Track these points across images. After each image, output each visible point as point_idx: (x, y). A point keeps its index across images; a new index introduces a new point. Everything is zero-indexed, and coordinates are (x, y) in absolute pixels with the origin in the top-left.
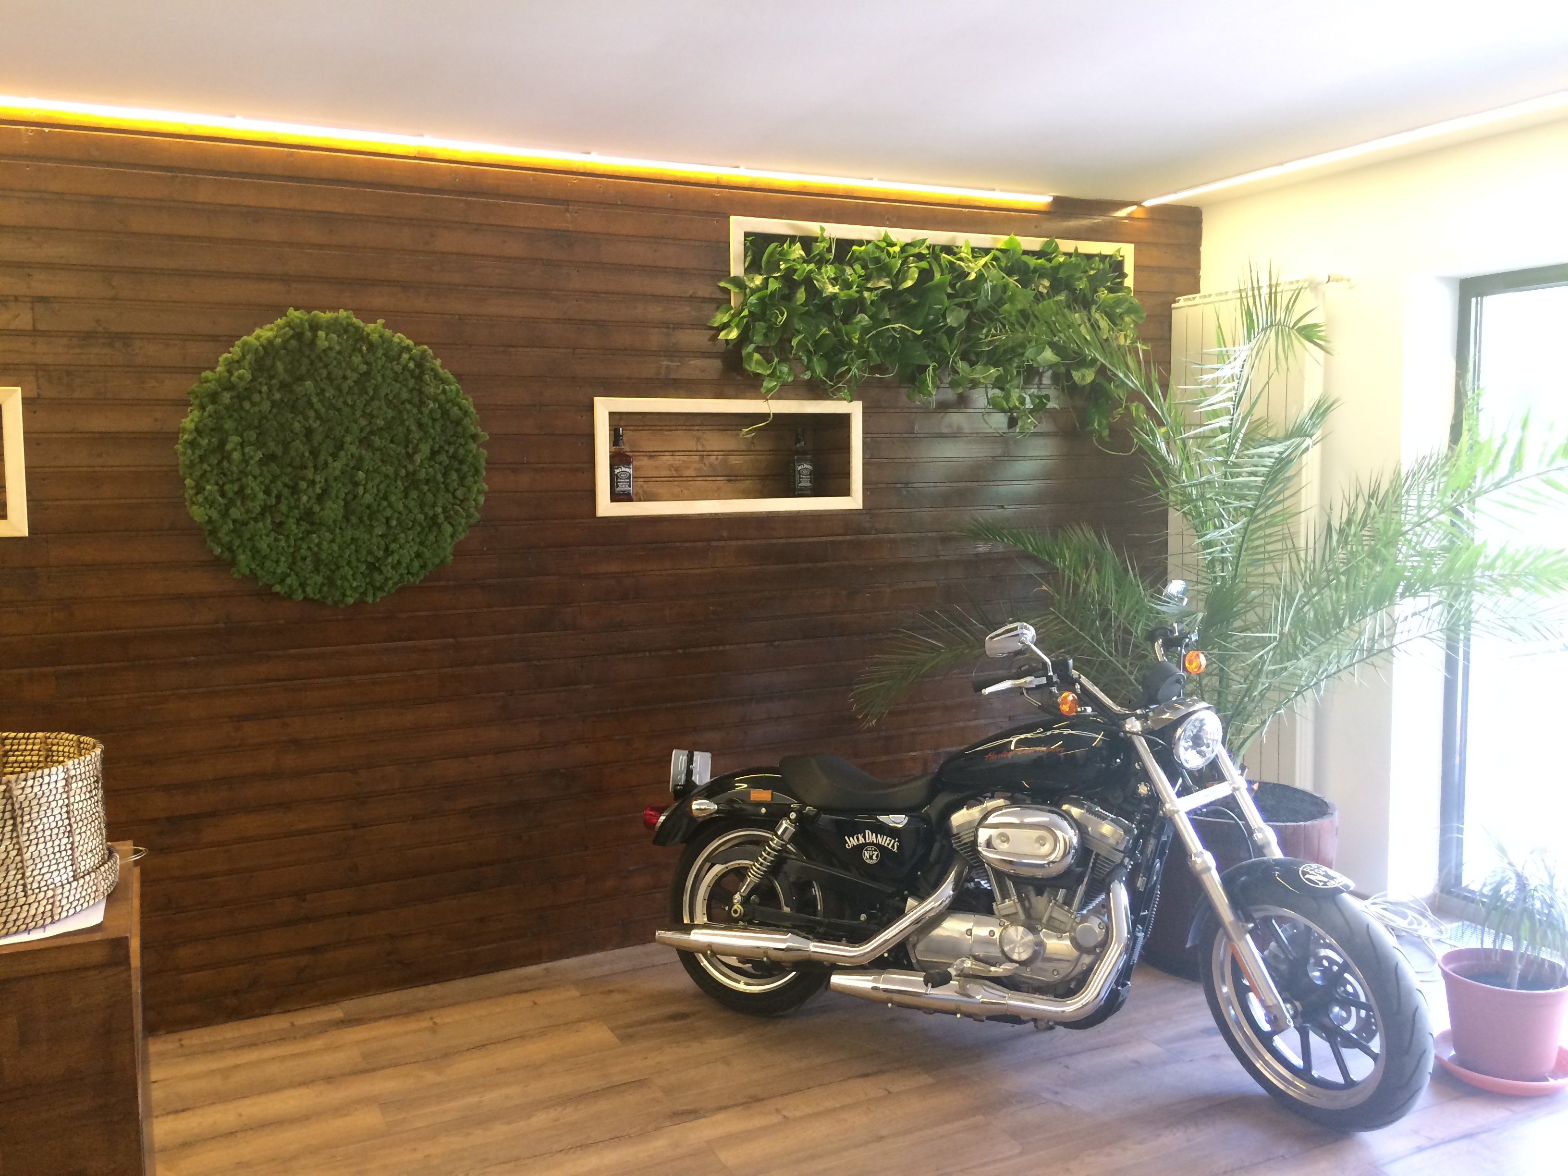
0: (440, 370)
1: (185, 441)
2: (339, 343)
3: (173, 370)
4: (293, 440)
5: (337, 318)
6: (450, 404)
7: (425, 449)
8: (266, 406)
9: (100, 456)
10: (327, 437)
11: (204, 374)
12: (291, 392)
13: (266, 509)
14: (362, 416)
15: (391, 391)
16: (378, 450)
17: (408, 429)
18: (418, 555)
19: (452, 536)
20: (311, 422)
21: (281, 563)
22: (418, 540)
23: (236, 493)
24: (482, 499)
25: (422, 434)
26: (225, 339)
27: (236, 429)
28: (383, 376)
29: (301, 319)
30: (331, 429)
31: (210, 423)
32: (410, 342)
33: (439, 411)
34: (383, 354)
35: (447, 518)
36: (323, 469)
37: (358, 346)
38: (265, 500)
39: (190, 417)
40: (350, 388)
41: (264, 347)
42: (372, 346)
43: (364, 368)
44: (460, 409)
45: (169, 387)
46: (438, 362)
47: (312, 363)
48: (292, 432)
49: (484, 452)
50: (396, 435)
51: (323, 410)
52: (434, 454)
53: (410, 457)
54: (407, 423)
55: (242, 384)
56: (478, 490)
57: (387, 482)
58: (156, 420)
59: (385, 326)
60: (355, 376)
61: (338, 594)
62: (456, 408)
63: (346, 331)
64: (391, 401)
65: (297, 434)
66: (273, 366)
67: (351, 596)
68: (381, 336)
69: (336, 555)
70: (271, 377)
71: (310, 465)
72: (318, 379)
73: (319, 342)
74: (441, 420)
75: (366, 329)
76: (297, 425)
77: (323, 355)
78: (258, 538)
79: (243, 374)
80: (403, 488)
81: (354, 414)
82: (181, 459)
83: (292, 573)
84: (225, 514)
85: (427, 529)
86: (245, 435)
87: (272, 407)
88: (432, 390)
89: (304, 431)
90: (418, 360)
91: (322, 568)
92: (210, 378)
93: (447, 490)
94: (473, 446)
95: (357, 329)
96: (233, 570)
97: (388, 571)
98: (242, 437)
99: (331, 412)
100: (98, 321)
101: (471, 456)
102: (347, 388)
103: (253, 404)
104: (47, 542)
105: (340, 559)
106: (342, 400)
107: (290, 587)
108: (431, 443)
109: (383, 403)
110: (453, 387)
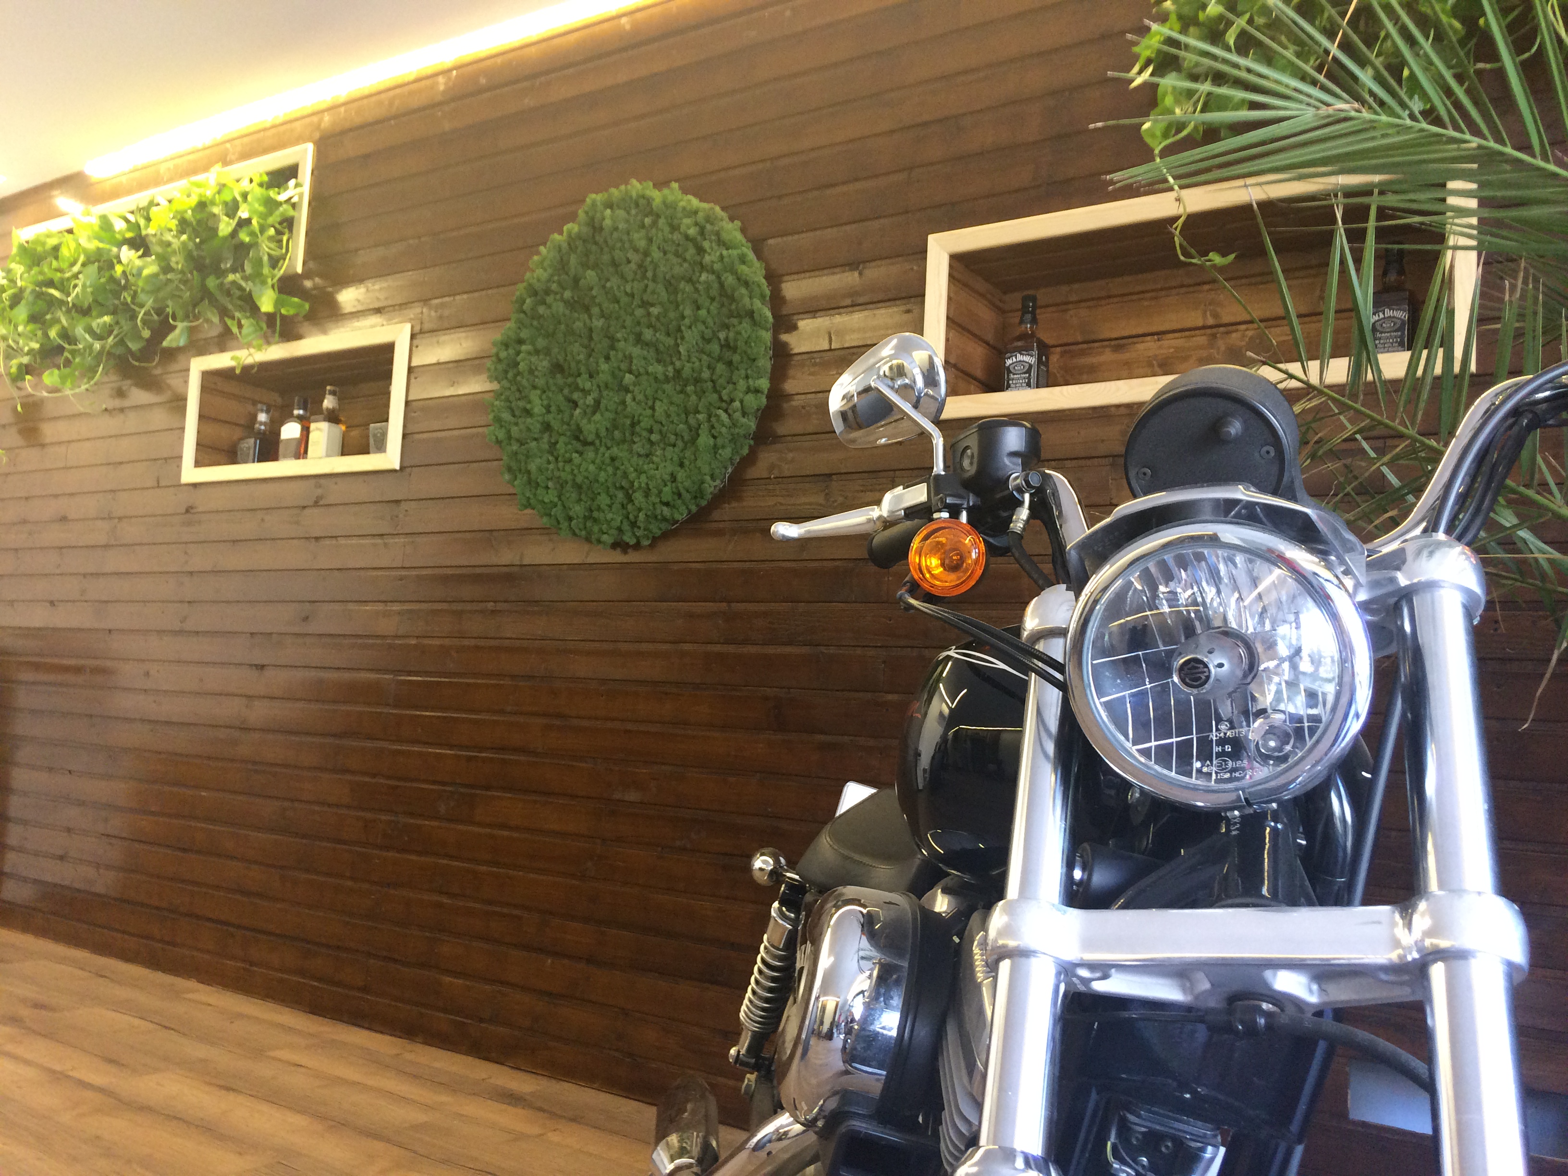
2: (627, 221)
6: (728, 274)
7: (691, 336)
12: (580, 287)
16: (650, 345)
18: (673, 478)
20: (593, 320)
21: (550, 491)
22: (675, 459)
28: (663, 252)
29: (596, 202)
30: (608, 326)
32: (697, 203)
33: (716, 285)
34: (666, 224)
35: (711, 428)
36: (595, 375)
37: (644, 220)
38: (544, 417)
42: (655, 216)
43: (645, 245)
44: (739, 279)
47: (600, 249)
48: (576, 334)
52: (705, 343)
53: (678, 349)
54: (681, 308)
57: (657, 386)
60: (635, 257)
63: (637, 205)
66: (568, 261)
70: (565, 274)
72: (604, 267)
73: (606, 223)
77: (608, 237)
79: (543, 275)
81: (631, 304)
86: (536, 342)
88: (709, 257)
90: (702, 221)
91: (583, 497)
93: (715, 390)
95: (648, 200)
97: (638, 497)
98: (534, 346)
99: (611, 306)
104: (411, 474)
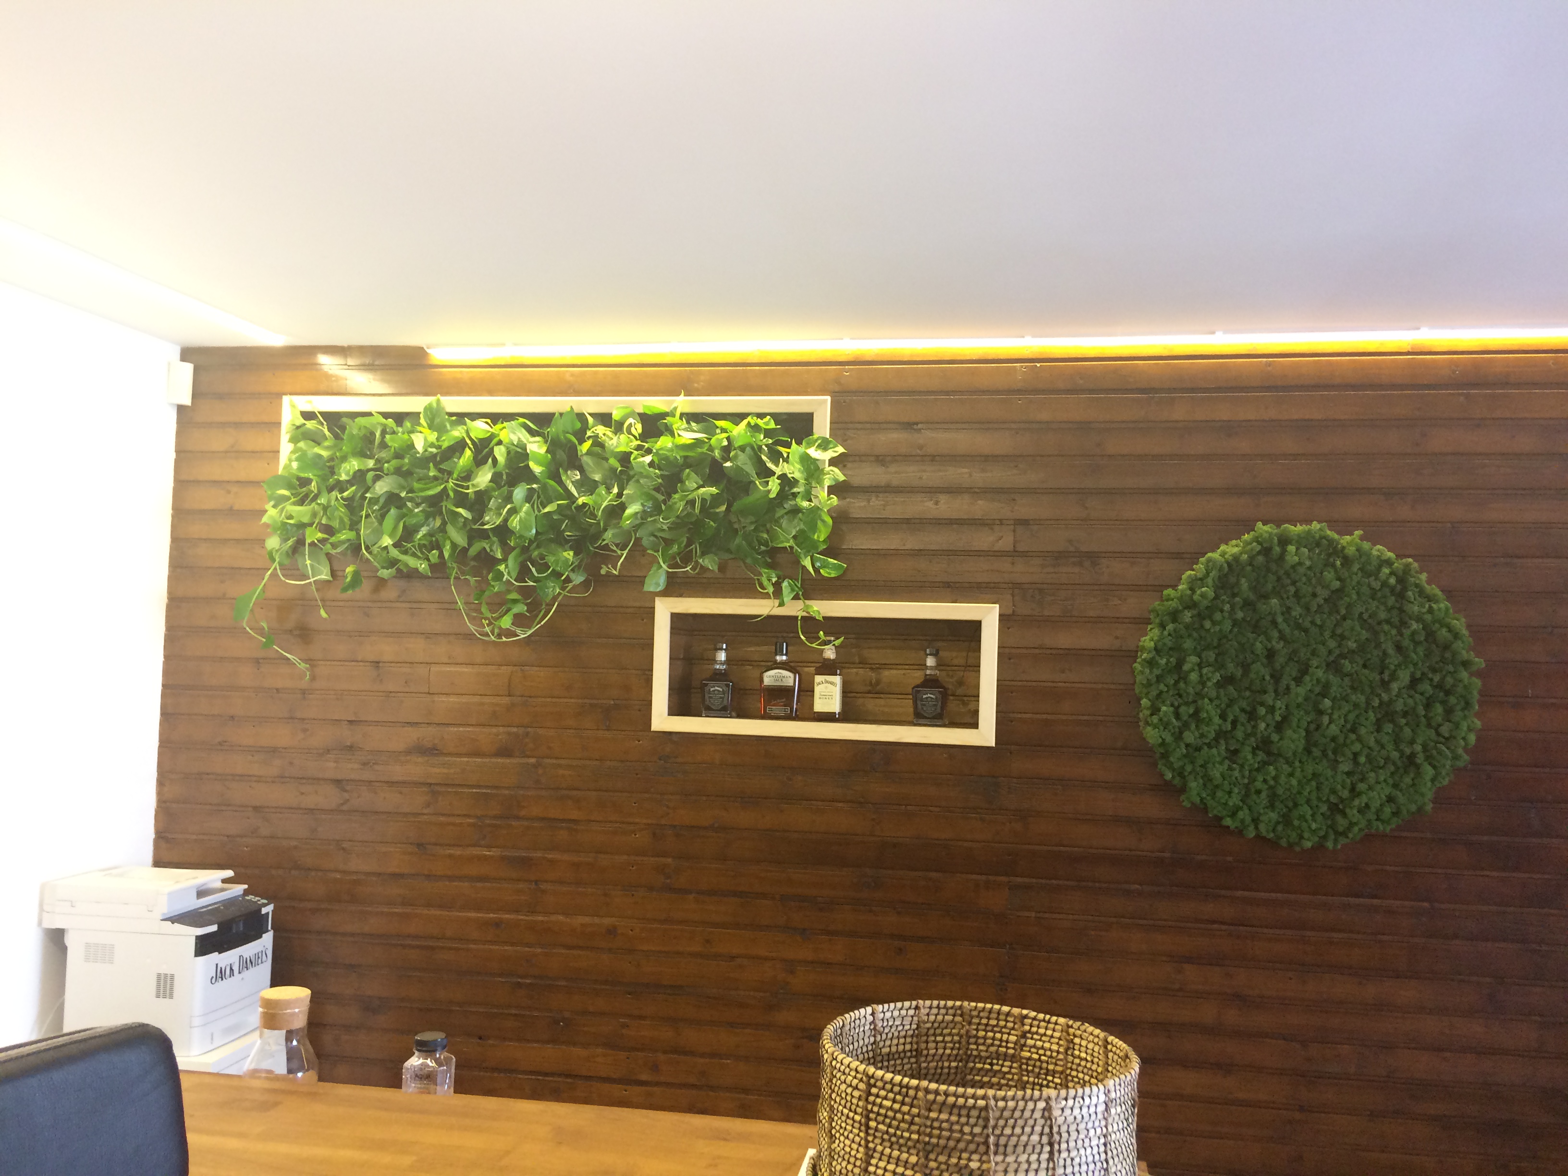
0: (1426, 586)
1: (1144, 660)
2: (1310, 558)
3: (1137, 588)
4: (1253, 663)
5: (1309, 532)
6: (1437, 625)
7: (1404, 677)
8: (1227, 626)
9: (1063, 672)
10: (1290, 659)
11: (1165, 592)
12: (1254, 610)
13: (1220, 734)
14: (1331, 637)
15: (1367, 610)
16: (1348, 675)
17: (1385, 653)
18: (1390, 799)
19: (1433, 780)
20: (1274, 643)
21: (1233, 795)
22: (1391, 781)
23: (1190, 716)
24: (1472, 738)
25: (1401, 658)
26: (1188, 556)
27: (1195, 648)
28: (1358, 593)
29: (1270, 534)
30: (1295, 652)
31: (1169, 642)
32: (1391, 555)
33: (1423, 633)
34: (1359, 569)
35: (1429, 758)
36: (1285, 694)
37: (1331, 560)
38: (1219, 725)
39: (1151, 635)
40: (1319, 606)
41: (1229, 564)
42: (1347, 561)
43: (1337, 584)
44: (1450, 630)
45: (1132, 605)
46: (1424, 576)
47: (1279, 579)
48: (1253, 652)
49: (1477, 682)
50: (1369, 659)
51: (1287, 631)
52: (1414, 682)
53: (1385, 685)
54: (1383, 646)
55: (1205, 603)
56: (1468, 727)
57: (1357, 712)
58: (1117, 638)
59: (1362, 538)
60: (1323, 593)
61: (1294, 836)
62: (1444, 631)
63: (1318, 545)
64: (1365, 621)
65: (1258, 655)
66: (1238, 583)
67: (1308, 840)
68: (1358, 550)
69: (1294, 791)
70: (1234, 595)
71: (1271, 688)
72: (1285, 596)
73: (1288, 558)
74: (1425, 643)
75: (1342, 541)
76: (1258, 645)
77: (1291, 571)
78: (1210, 765)
79: (1206, 592)
80: (1374, 720)
81: (1321, 634)
82: (1139, 678)
83: (1245, 807)
84: (1179, 737)
85: (1402, 771)
86: (1203, 655)
87: (1233, 626)
88: (1416, 608)
89: (1266, 653)
90: (1400, 573)
91: (1277, 804)
92: (1172, 596)
93: (1429, 726)
94: (1464, 675)
95: (1331, 541)
96: (1182, 797)
97: (1353, 813)
98: (1200, 657)
99: (1296, 632)
100: (1070, 541)
101: (1461, 685)
102: (1316, 606)
103: (1214, 623)
104: (1011, 753)
105: (1298, 796)
106: (1309, 619)
107: (1242, 821)
108: (1412, 670)
109: (1356, 623)
110: (1442, 605)
